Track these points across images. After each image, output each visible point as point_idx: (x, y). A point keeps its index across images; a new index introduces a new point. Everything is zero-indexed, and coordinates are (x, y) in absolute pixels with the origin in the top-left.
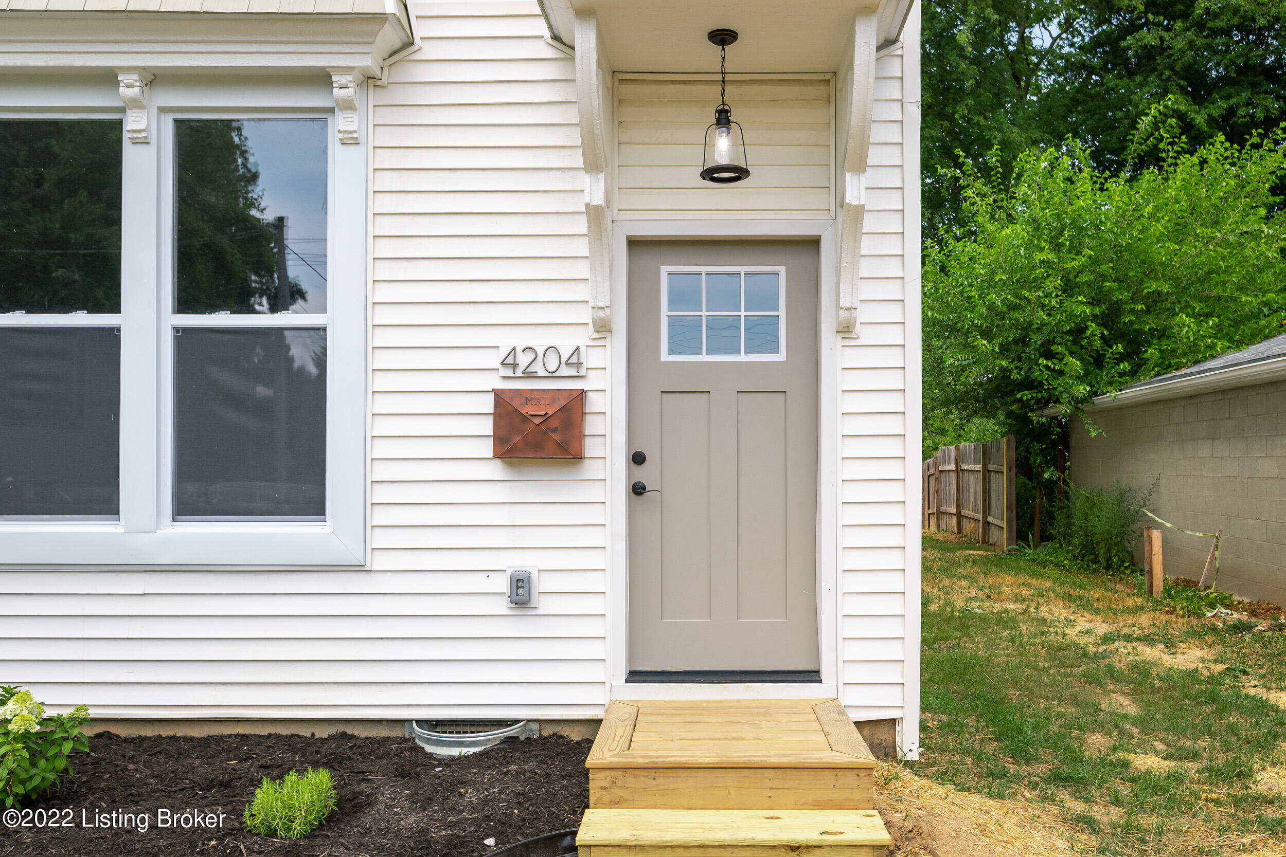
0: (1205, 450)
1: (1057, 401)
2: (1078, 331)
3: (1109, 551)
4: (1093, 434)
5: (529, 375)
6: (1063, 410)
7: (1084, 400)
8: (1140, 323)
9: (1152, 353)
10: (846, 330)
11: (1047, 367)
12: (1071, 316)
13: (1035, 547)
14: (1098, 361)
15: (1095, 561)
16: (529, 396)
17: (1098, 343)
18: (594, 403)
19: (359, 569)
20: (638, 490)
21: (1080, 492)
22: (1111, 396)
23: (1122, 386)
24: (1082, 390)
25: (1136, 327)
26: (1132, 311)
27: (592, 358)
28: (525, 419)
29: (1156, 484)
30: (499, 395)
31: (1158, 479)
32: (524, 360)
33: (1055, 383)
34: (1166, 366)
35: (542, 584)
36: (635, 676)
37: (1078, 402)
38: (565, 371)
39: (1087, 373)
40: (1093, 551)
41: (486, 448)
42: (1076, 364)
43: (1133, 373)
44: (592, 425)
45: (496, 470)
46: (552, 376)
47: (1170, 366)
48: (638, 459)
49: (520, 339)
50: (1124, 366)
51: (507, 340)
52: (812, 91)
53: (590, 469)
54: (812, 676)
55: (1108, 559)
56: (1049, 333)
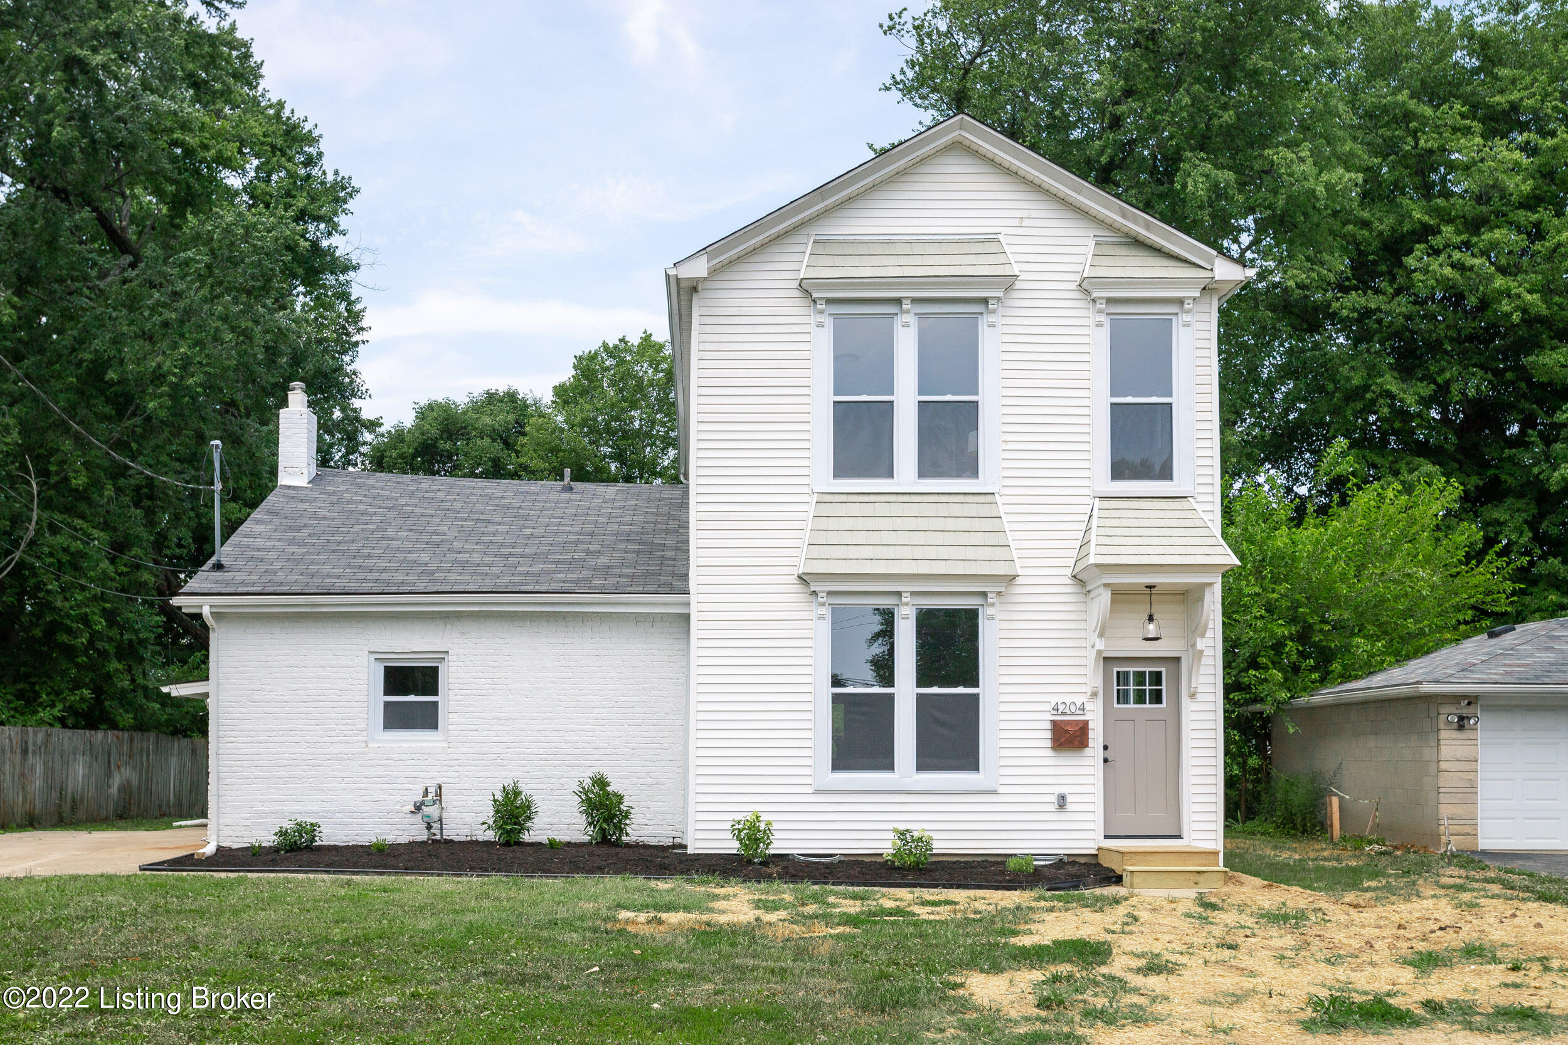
0: (1371, 742)
1: (1262, 700)
2: (1278, 646)
3: (1304, 819)
4: (1291, 731)
5: (1063, 713)
6: (1268, 709)
7: (1285, 702)
8: (1328, 640)
9: (1336, 666)
10: (1192, 696)
11: (1255, 676)
12: (1273, 635)
13: (1244, 823)
14: (1296, 669)
15: (1294, 828)
16: (1068, 722)
17: (1294, 657)
18: (1091, 725)
19: (994, 792)
20: (1106, 761)
21: (1280, 776)
22: (1304, 700)
23: (1312, 691)
24: (1284, 695)
25: (1324, 643)
26: (1321, 630)
27: (1088, 707)
28: (1067, 731)
29: (1340, 767)
30: (1054, 723)
31: (1341, 764)
32: (1061, 708)
33: (1260, 688)
34: (1346, 677)
35: (1069, 799)
36: (1106, 837)
37: (1279, 704)
38: (1078, 712)
39: (1286, 679)
40: (1292, 821)
41: (1049, 744)
42: (1279, 676)
43: (1322, 680)
44: (1091, 734)
45: (1050, 753)
46: (1073, 714)
47: (1350, 676)
48: (1106, 748)
49: (1060, 699)
50: (1315, 676)
51: (1054, 699)
52: (1177, 597)
53: (1088, 751)
54: (1179, 837)
55: (1304, 826)
56: (1255, 647)
